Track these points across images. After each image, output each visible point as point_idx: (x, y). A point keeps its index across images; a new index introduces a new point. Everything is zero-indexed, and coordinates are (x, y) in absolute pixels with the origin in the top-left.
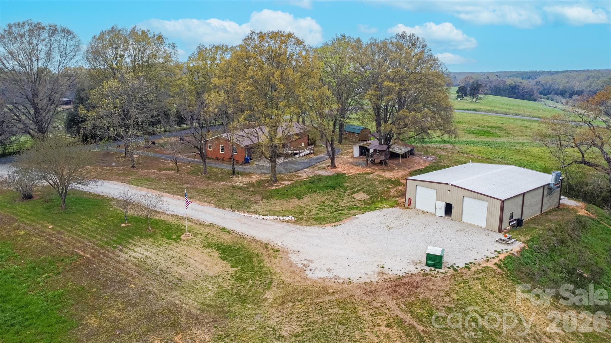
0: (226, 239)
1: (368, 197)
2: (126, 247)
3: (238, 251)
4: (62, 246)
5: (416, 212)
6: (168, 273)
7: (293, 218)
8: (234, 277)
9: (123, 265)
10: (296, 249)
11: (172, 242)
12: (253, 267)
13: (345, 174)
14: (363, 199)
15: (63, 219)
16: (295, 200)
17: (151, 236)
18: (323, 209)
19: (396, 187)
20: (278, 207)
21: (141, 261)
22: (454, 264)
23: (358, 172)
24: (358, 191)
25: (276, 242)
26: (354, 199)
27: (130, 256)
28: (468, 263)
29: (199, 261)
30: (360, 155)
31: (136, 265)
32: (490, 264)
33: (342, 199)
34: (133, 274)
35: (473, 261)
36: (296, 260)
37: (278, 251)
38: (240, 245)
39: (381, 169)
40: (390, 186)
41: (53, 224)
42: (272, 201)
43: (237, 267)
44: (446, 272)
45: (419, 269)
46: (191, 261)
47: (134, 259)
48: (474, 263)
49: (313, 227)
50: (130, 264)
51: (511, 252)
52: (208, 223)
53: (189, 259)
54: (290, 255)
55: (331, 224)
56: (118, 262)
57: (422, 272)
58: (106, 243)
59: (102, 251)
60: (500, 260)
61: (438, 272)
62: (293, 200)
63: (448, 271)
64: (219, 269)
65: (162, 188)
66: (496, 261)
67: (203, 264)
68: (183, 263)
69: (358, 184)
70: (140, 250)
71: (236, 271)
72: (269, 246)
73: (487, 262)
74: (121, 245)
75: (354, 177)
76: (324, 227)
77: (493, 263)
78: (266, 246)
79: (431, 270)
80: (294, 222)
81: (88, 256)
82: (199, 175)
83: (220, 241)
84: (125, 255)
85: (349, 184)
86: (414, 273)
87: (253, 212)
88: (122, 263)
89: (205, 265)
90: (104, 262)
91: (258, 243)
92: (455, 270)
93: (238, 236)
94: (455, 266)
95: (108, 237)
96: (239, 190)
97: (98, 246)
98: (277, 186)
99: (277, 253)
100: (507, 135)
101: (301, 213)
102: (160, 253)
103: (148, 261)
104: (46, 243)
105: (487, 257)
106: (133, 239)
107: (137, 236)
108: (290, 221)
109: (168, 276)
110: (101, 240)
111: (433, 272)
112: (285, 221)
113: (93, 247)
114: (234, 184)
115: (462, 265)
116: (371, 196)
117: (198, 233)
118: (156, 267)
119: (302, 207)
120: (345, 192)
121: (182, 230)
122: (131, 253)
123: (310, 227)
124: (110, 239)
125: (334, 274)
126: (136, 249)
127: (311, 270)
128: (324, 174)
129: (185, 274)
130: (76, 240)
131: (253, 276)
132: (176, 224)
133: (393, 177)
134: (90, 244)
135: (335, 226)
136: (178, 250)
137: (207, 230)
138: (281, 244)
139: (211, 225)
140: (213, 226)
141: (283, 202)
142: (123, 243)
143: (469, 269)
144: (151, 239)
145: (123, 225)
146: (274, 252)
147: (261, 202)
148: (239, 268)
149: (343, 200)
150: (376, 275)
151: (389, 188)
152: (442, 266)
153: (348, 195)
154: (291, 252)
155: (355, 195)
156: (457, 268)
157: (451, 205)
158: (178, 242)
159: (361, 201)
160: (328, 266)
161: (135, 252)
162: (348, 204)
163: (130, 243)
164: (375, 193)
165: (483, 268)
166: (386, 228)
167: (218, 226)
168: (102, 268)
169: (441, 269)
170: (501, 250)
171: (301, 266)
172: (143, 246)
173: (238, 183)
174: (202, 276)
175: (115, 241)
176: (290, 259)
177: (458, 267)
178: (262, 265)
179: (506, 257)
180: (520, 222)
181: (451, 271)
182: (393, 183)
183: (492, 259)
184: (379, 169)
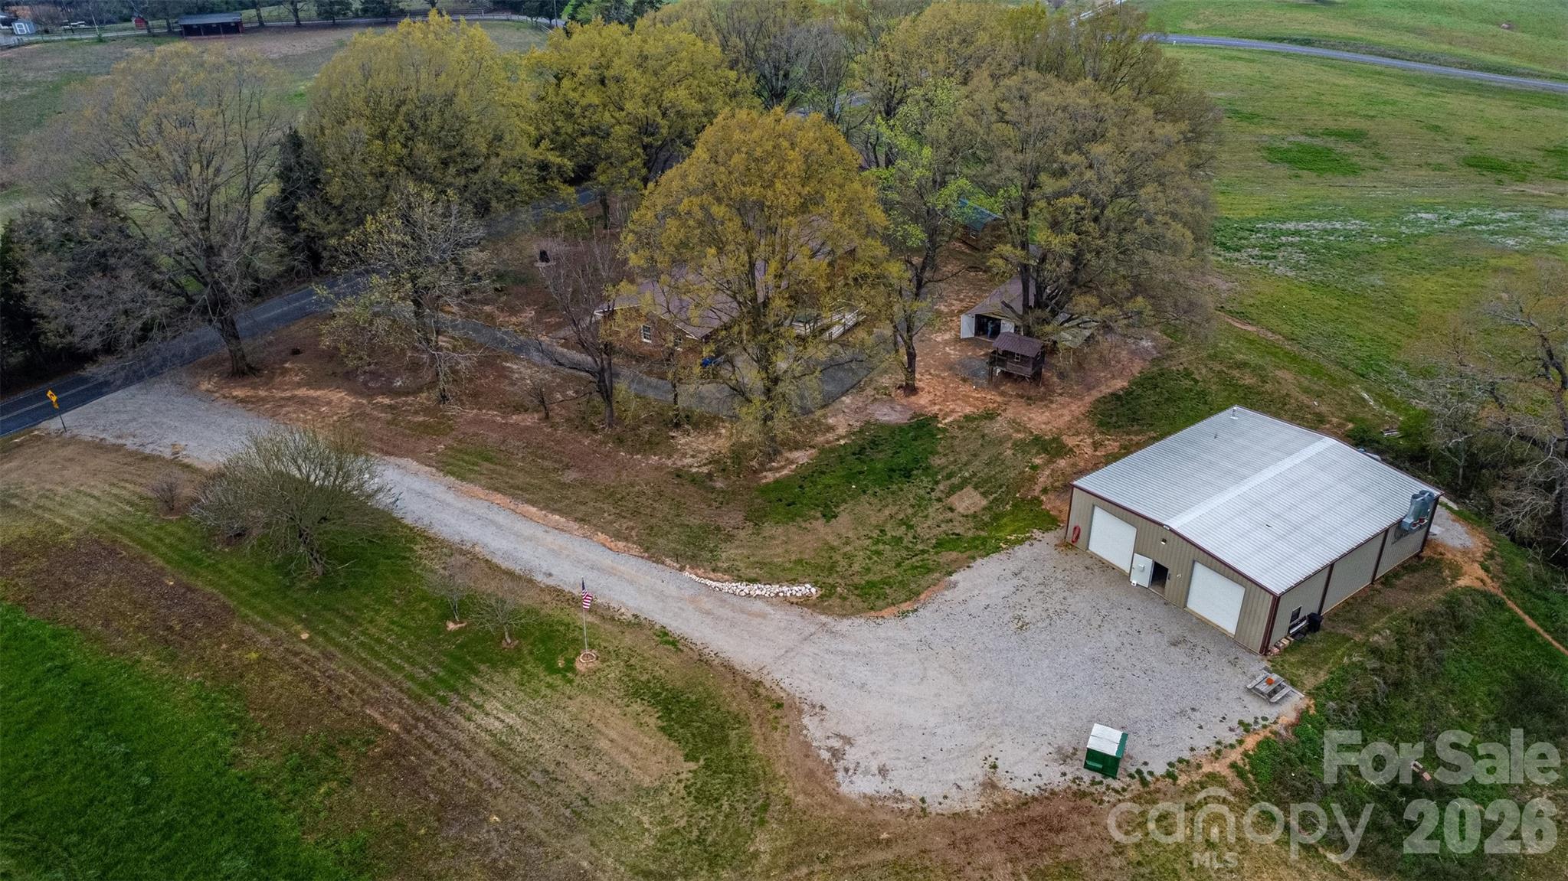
0: (668, 668)
1: (984, 503)
2: (466, 698)
3: (698, 705)
4: (338, 698)
5: (1088, 562)
6: (562, 781)
7: (813, 590)
8: (692, 789)
9: (469, 757)
10: (817, 699)
11: (557, 680)
12: (730, 759)
13: (936, 416)
14: (972, 511)
15: (325, 607)
16: (820, 522)
17: (511, 663)
18: (878, 553)
19: (1051, 461)
20: (779, 550)
21: (502, 743)
22: (1146, 764)
23: (968, 410)
24: (962, 483)
25: (778, 676)
26: (951, 510)
27: (479, 726)
28: (1174, 759)
29: (619, 740)
30: (976, 334)
31: (493, 755)
32: (1221, 768)
33: (926, 513)
34: (490, 784)
35: (1186, 755)
36: (818, 735)
37: (779, 706)
38: (701, 689)
39: (1022, 397)
40: (1037, 461)
41: (308, 624)
42: (768, 529)
43: (697, 760)
44: (1124, 790)
45: (1070, 777)
46: (603, 744)
47: (488, 738)
48: (1188, 762)
49: (858, 621)
50: (481, 753)
51: (1275, 727)
52: (629, 616)
53: (598, 736)
54: (806, 720)
55: (894, 609)
56: (457, 746)
57: (1075, 787)
58: (424, 685)
59: (421, 713)
60: (1245, 754)
61: (1108, 787)
62: (814, 522)
63: (1129, 785)
64: (660, 766)
65: (518, 488)
66: (1235, 756)
67: (627, 750)
68: (588, 749)
69: (964, 458)
70: (496, 709)
71: (695, 772)
72: (761, 690)
73: (1217, 758)
74: (456, 691)
75: (956, 432)
76: (879, 621)
77: (1228, 761)
78: (754, 688)
79: (1093, 783)
80: (815, 605)
81: (395, 727)
82: (595, 431)
83: (657, 674)
84: (467, 723)
85: (944, 460)
86: (1057, 790)
87: (726, 571)
88: (465, 751)
89: (631, 754)
90: (430, 747)
91: (739, 679)
92: (1144, 782)
93: (696, 657)
94: (1145, 770)
95: (425, 669)
96: (692, 489)
97: (410, 697)
98: (777, 469)
99: (778, 713)
100: (1376, 163)
101: (832, 569)
102: (537, 718)
103: (517, 743)
104: (305, 689)
105: (1219, 743)
106: (477, 672)
107: (484, 663)
108: (804, 602)
109: (560, 788)
110: (411, 677)
111: (1098, 787)
112: (795, 600)
113: (400, 700)
114: (679, 463)
115: (1160, 769)
116: (991, 498)
117: (611, 648)
118: (533, 762)
119: (832, 548)
120: (933, 490)
121: (575, 640)
122: (479, 717)
123: (850, 621)
124: (432, 673)
125: (895, 785)
126: (488, 707)
127: (847, 770)
128: (886, 418)
129: (593, 782)
130: (364, 679)
131: (729, 788)
132: (560, 623)
133: (1049, 427)
134: (394, 690)
135: (904, 614)
136: (573, 707)
137: (628, 640)
138: (787, 681)
139: (637, 624)
140: (639, 624)
141: (792, 528)
142: (460, 685)
143: (1175, 778)
144: (515, 673)
145: (451, 626)
146: (773, 707)
147: (742, 534)
148: (702, 762)
149: (926, 517)
150: (979, 789)
151: (1034, 468)
152: (1120, 771)
153: (939, 500)
154: (806, 707)
155: (954, 500)
156: (1149, 778)
157: (1166, 570)
158: (571, 682)
159: (967, 516)
160: (882, 759)
161: (487, 714)
162: (937, 531)
163: (473, 686)
164: (1001, 487)
165: (1204, 779)
166: (1013, 626)
167: (652, 624)
168: (430, 763)
169: (1114, 778)
170: (1251, 721)
171: (825, 755)
172: (500, 695)
173: (688, 461)
174: (627, 787)
175: (441, 680)
176: (805, 732)
177: (1151, 773)
178: (747, 751)
179: (1259, 744)
180: (1314, 623)
181: (1136, 786)
182: (1045, 450)
183: (1228, 750)
184: (1018, 395)
